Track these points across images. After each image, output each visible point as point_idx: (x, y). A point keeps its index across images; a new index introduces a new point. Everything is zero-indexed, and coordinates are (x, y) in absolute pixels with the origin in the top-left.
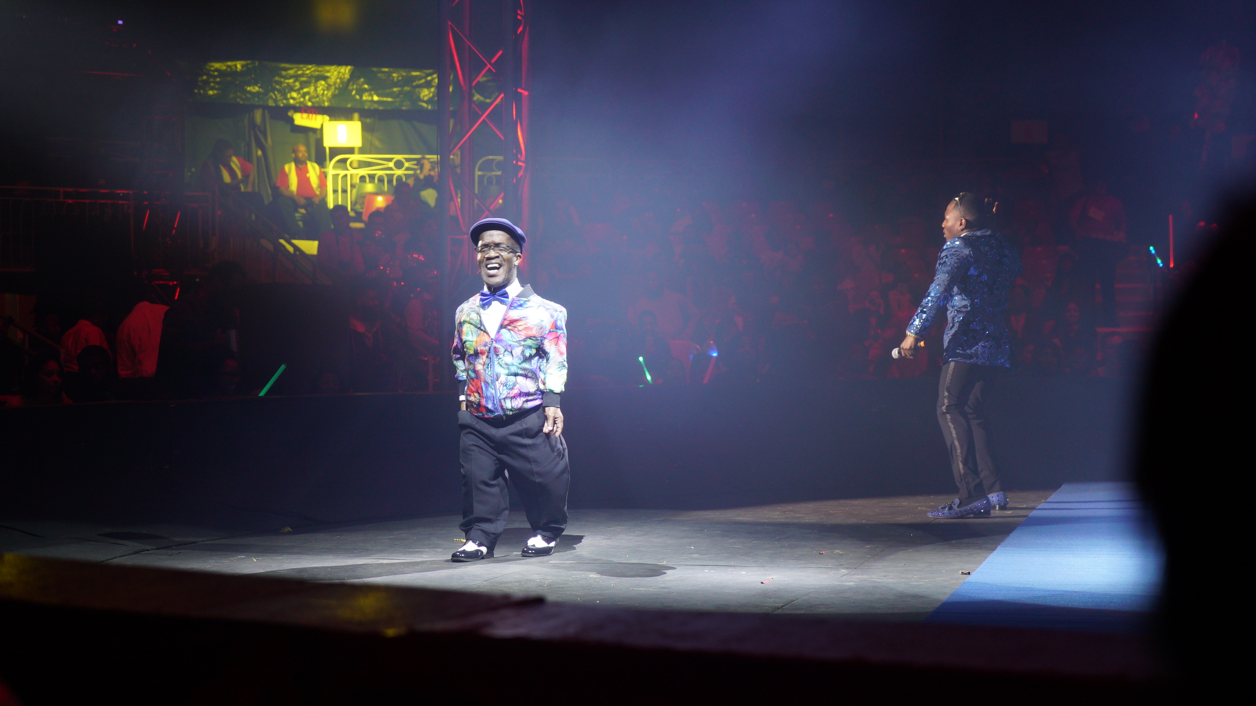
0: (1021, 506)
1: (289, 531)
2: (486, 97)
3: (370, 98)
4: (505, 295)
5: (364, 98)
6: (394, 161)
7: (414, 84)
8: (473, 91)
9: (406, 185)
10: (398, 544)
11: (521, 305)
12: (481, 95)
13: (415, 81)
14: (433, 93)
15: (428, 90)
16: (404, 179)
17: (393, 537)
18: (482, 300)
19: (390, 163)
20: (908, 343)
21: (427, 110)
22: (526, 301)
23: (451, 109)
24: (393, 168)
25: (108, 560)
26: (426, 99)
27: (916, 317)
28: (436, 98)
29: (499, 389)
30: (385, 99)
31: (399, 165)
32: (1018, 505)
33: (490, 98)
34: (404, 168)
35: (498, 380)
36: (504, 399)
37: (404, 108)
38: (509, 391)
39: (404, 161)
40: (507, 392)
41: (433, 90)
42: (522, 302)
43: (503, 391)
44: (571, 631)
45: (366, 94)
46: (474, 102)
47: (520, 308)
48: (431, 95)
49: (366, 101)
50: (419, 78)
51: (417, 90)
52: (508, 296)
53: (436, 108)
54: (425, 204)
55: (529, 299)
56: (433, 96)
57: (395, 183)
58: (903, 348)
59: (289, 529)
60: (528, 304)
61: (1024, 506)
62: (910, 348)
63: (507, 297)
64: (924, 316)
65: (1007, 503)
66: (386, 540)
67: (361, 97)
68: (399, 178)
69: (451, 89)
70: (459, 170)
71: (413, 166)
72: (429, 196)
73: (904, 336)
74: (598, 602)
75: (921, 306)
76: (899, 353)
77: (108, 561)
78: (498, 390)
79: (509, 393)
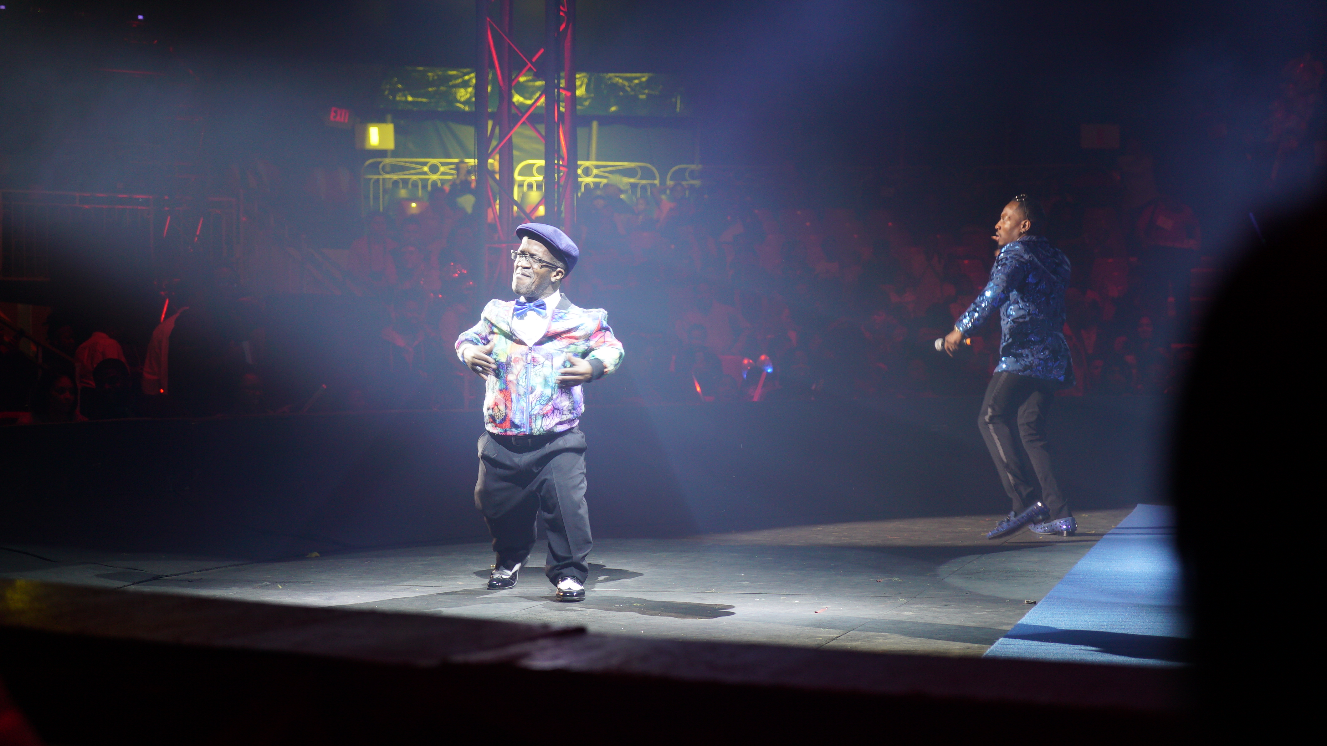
0: (1090, 532)
1: (317, 557)
2: (526, 98)
3: (404, 99)
4: (542, 306)
5: (398, 98)
6: (429, 165)
7: (451, 83)
8: (513, 91)
9: (442, 190)
10: (431, 570)
11: (561, 318)
12: (521, 95)
13: (451, 81)
14: (471, 93)
15: (465, 90)
16: (439, 184)
17: (426, 563)
18: (515, 310)
19: (425, 167)
20: (954, 336)
21: (464, 112)
22: (566, 313)
23: (489, 110)
24: (428, 173)
25: (125, 586)
26: (463, 99)
27: (967, 314)
28: (474, 99)
29: (531, 403)
30: (420, 100)
31: (434, 169)
32: (1088, 531)
33: (530, 99)
34: (439, 173)
35: (532, 394)
36: (536, 415)
37: (440, 109)
38: (542, 407)
39: (439, 165)
40: (540, 407)
41: (470, 90)
42: (562, 314)
43: (535, 406)
44: (614, 662)
45: (400, 94)
46: (513, 103)
47: (561, 320)
48: (468, 96)
49: (400, 101)
50: (456, 77)
51: (454, 90)
52: (546, 307)
53: (474, 109)
54: (463, 210)
55: (568, 310)
56: (471, 98)
57: (429, 188)
58: (947, 342)
59: (317, 554)
60: (568, 316)
61: (1093, 532)
62: (955, 343)
63: (545, 309)
64: (976, 315)
65: (1075, 529)
66: (419, 566)
67: (394, 97)
68: (434, 183)
69: (489, 89)
70: (497, 177)
71: (449, 170)
72: (467, 202)
73: (951, 329)
74: (642, 632)
75: (975, 303)
76: (943, 345)
77: (125, 588)
78: (530, 405)
79: (542, 409)
